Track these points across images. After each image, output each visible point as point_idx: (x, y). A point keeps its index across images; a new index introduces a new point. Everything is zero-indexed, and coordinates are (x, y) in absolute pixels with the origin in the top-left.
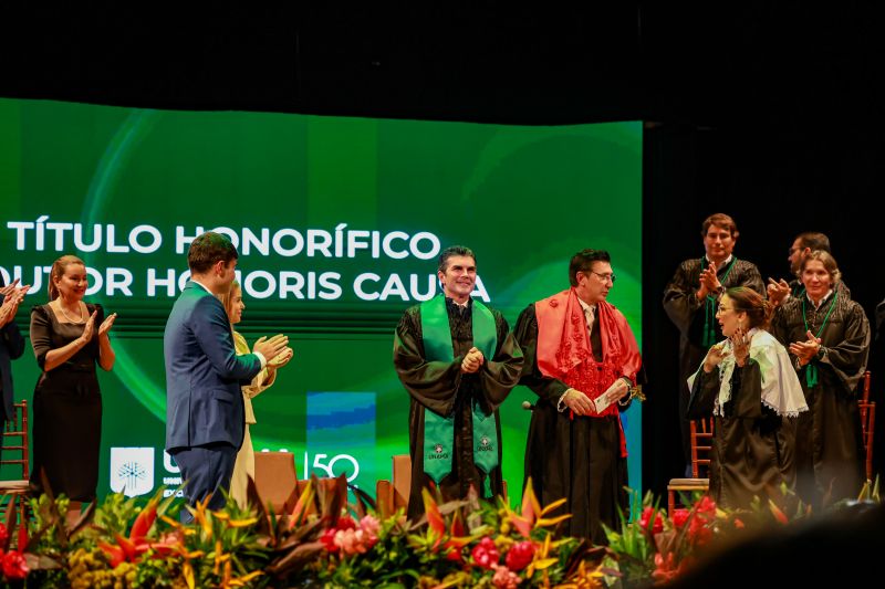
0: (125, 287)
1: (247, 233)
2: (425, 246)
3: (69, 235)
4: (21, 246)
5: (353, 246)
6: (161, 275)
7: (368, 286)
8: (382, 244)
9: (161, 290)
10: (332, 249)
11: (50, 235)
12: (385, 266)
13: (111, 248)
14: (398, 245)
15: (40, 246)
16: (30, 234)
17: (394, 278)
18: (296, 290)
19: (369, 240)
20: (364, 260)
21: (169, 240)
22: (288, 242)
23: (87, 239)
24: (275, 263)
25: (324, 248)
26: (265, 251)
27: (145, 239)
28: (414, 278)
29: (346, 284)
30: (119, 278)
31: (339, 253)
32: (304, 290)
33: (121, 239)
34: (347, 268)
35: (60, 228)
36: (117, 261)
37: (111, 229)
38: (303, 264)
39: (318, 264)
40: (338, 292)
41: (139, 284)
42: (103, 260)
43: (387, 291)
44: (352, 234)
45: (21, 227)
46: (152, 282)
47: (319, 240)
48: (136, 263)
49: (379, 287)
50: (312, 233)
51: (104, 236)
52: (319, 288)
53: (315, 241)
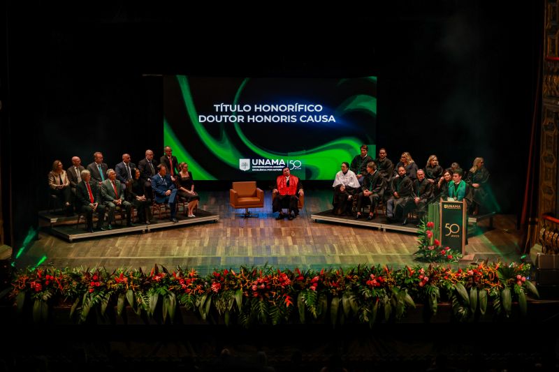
0: (242, 120)
1: (273, 106)
2: (318, 108)
3: (228, 108)
4: (217, 110)
5: (299, 109)
6: (251, 117)
7: (303, 119)
8: (307, 108)
9: (251, 121)
10: (294, 109)
11: (224, 108)
12: (308, 114)
13: (239, 110)
14: (311, 108)
15: (222, 110)
16: (219, 108)
17: (310, 117)
18: (285, 120)
19: (304, 107)
20: (302, 112)
21: (253, 108)
22: (283, 108)
23: (233, 109)
24: (279, 113)
25: (292, 109)
26: (277, 110)
27: (247, 108)
28: (315, 117)
29: (298, 118)
30: (241, 118)
31: (296, 110)
32: (287, 120)
33: (241, 108)
34: (298, 114)
35: (226, 106)
36: (240, 114)
37: (239, 106)
38: (287, 113)
39: (291, 113)
40: (296, 120)
41: (246, 119)
42: (237, 114)
43: (309, 120)
44: (299, 106)
45: (217, 106)
46: (249, 119)
47: (291, 107)
48: (245, 114)
49: (306, 119)
50: (289, 106)
51: (237, 108)
52: (291, 119)
53: (290, 108)
